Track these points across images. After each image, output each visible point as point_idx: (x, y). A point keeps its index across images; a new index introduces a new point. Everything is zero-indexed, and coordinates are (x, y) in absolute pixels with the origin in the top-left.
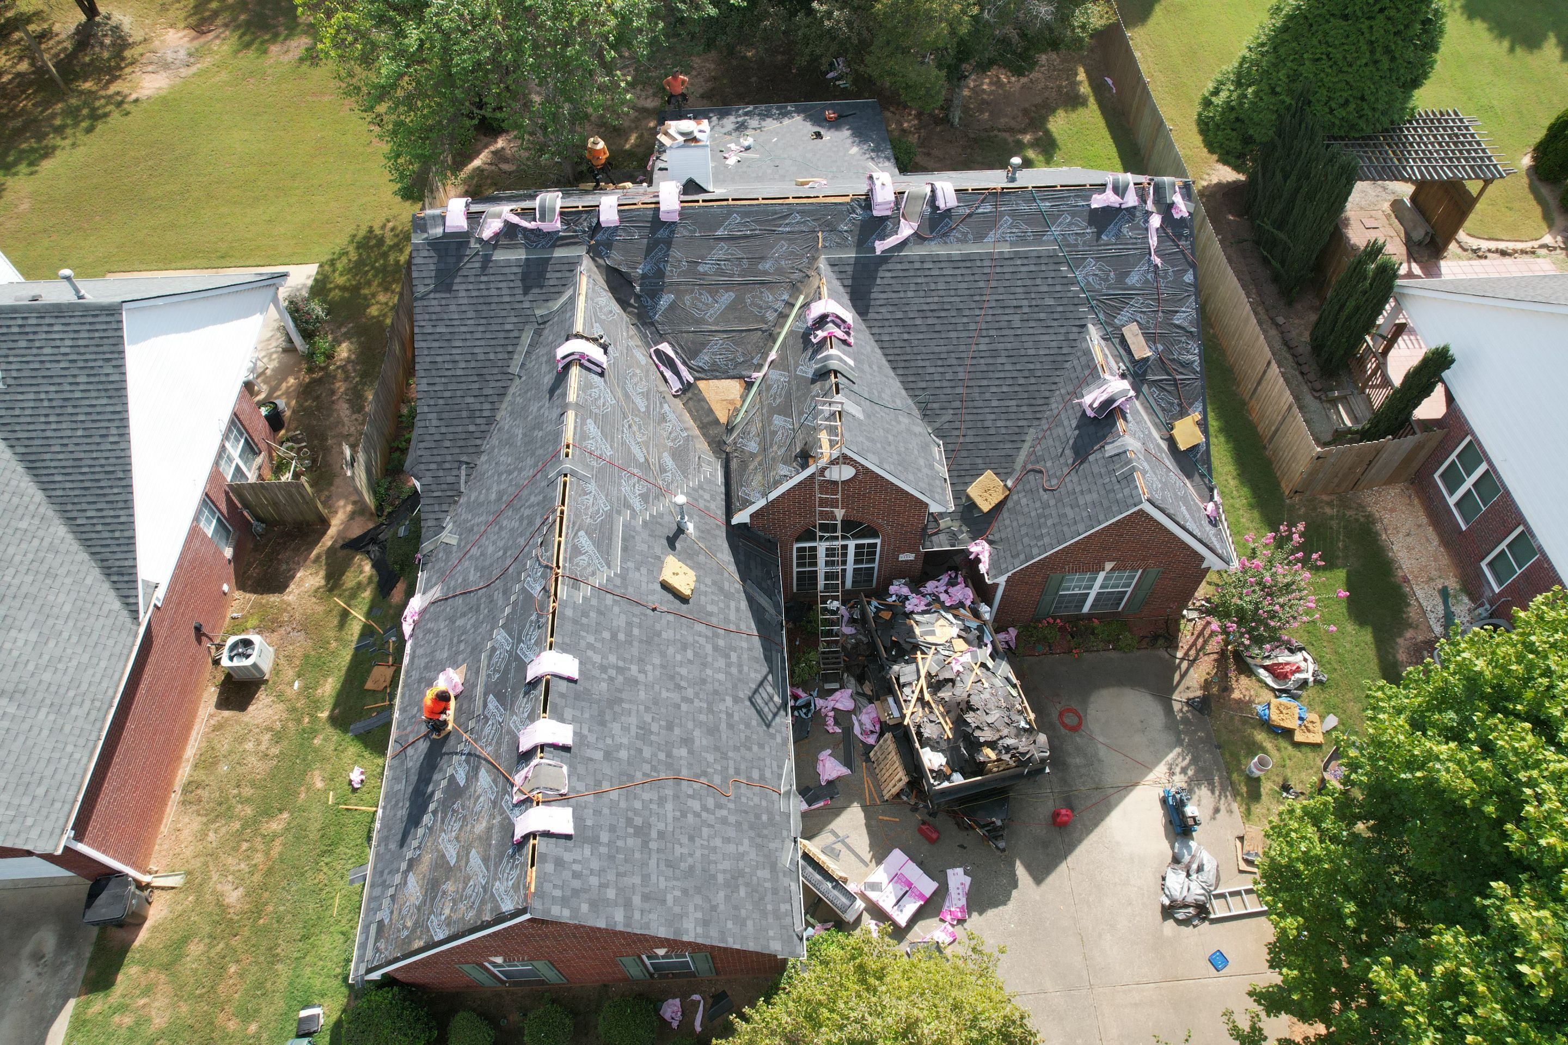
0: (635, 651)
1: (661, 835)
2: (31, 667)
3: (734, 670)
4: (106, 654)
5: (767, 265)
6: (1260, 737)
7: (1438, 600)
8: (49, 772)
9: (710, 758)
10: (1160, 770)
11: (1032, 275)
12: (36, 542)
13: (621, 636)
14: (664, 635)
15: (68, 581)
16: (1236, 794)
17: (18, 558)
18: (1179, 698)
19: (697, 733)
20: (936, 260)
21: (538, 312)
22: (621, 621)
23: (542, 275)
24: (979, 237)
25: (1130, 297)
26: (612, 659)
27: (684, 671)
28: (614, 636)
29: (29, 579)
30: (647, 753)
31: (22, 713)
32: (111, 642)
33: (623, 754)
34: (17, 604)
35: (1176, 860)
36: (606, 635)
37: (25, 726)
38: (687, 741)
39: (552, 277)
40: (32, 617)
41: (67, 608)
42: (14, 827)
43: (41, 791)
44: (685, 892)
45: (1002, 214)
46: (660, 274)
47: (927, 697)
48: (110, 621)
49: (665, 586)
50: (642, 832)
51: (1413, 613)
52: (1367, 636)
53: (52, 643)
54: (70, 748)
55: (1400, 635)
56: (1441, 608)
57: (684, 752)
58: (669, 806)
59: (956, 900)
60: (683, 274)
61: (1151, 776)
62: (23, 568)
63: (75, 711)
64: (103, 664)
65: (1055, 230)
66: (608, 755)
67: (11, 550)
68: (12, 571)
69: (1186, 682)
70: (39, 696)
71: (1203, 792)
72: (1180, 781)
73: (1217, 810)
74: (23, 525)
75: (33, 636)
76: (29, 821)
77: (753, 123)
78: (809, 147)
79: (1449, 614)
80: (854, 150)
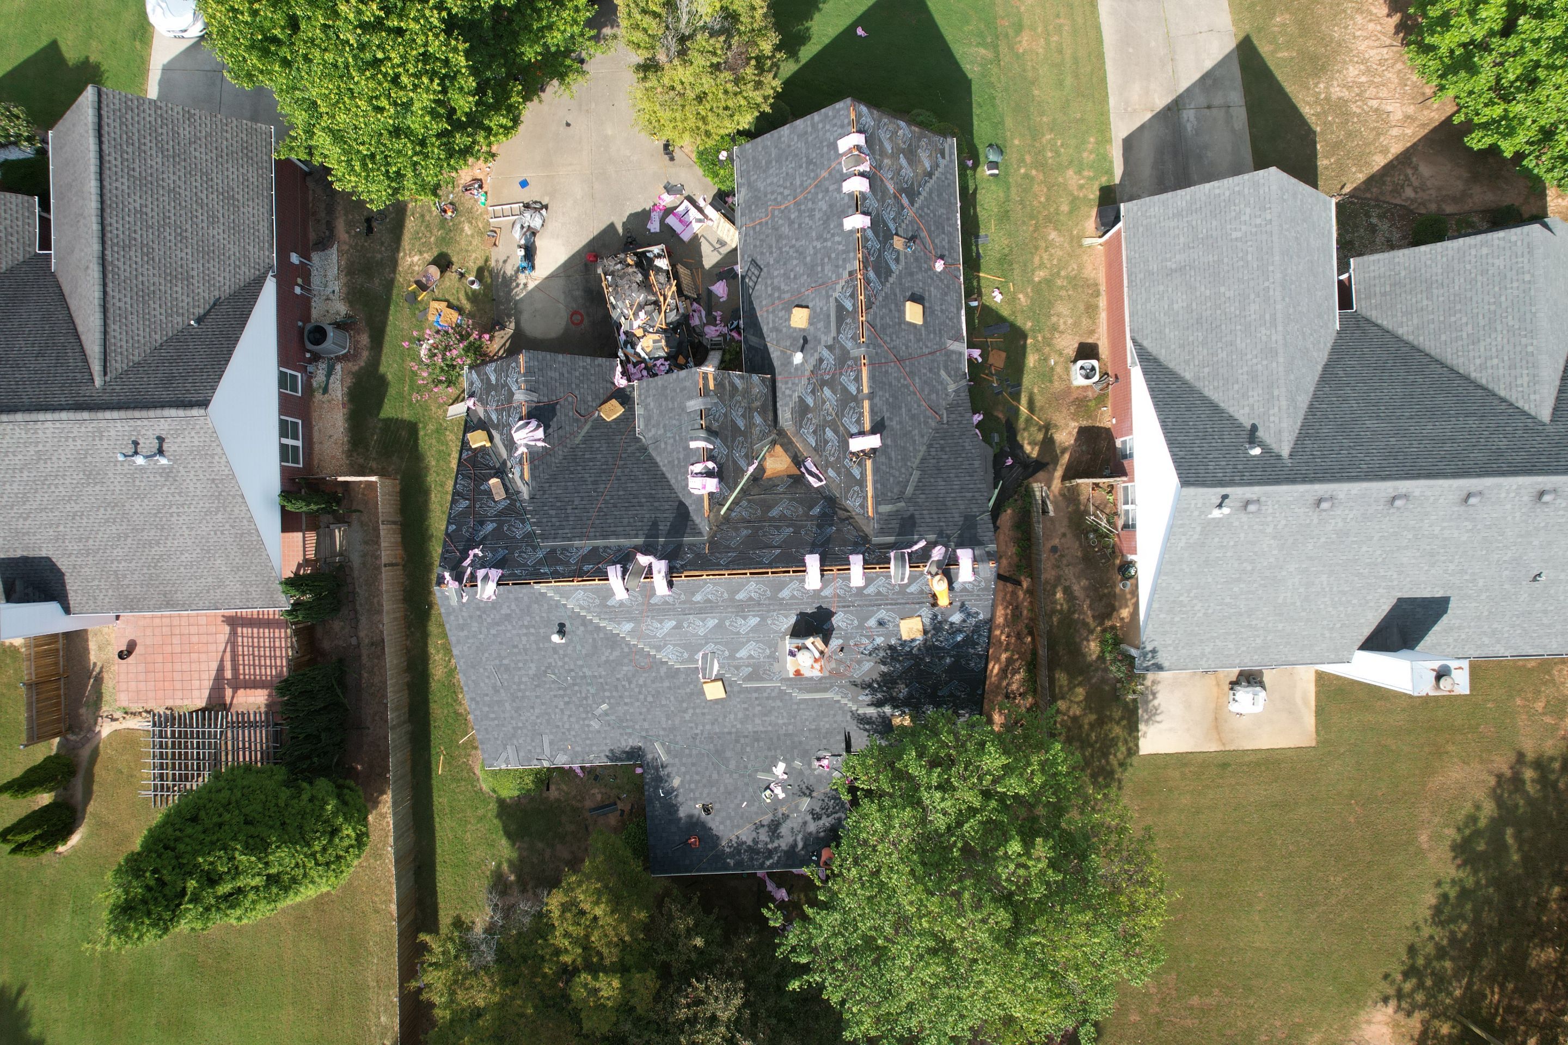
0: (819, 256)
1: (801, 167)
2: (1170, 290)
3: (769, 282)
5: (745, 532)
6: (467, 306)
7: (331, 386)
9: (780, 222)
10: (531, 286)
11: (561, 527)
12: (1196, 363)
13: (826, 260)
14: (806, 277)
15: (1173, 348)
16: (491, 272)
17: (1200, 349)
18: (510, 331)
19: (787, 231)
20: (627, 536)
21: (903, 504)
22: (827, 268)
23: (902, 526)
24: (595, 549)
25: (496, 516)
26: (829, 244)
27: (795, 262)
28: (829, 258)
30: (810, 205)
31: (1164, 264)
32: (1139, 320)
33: (820, 196)
34: (1191, 321)
35: (534, 234)
36: (833, 255)
37: (1159, 258)
38: (791, 223)
39: (895, 524)
40: (1180, 318)
42: (1144, 209)
44: (789, 146)
45: (576, 564)
46: (819, 526)
47: (662, 299)
48: (1144, 333)
49: (807, 307)
50: (810, 162)
51: (349, 381)
52: (382, 369)
53: (1166, 308)
54: (1136, 256)
55: (361, 368)
56: (331, 380)
57: (793, 216)
58: (798, 183)
59: (656, 216)
60: (802, 527)
61: (537, 282)
62: (1196, 343)
63: (1142, 275)
64: (1139, 307)
65: (540, 555)
66: (827, 190)
67: (1205, 352)
68: (1200, 340)
69: (503, 341)
70: (1160, 277)
71: (510, 271)
72: (522, 278)
73: (505, 262)
75: (1176, 306)
76: (1139, 214)
77: (764, 836)
78: (714, 790)
79: (329, 375)
80: (676, 782)
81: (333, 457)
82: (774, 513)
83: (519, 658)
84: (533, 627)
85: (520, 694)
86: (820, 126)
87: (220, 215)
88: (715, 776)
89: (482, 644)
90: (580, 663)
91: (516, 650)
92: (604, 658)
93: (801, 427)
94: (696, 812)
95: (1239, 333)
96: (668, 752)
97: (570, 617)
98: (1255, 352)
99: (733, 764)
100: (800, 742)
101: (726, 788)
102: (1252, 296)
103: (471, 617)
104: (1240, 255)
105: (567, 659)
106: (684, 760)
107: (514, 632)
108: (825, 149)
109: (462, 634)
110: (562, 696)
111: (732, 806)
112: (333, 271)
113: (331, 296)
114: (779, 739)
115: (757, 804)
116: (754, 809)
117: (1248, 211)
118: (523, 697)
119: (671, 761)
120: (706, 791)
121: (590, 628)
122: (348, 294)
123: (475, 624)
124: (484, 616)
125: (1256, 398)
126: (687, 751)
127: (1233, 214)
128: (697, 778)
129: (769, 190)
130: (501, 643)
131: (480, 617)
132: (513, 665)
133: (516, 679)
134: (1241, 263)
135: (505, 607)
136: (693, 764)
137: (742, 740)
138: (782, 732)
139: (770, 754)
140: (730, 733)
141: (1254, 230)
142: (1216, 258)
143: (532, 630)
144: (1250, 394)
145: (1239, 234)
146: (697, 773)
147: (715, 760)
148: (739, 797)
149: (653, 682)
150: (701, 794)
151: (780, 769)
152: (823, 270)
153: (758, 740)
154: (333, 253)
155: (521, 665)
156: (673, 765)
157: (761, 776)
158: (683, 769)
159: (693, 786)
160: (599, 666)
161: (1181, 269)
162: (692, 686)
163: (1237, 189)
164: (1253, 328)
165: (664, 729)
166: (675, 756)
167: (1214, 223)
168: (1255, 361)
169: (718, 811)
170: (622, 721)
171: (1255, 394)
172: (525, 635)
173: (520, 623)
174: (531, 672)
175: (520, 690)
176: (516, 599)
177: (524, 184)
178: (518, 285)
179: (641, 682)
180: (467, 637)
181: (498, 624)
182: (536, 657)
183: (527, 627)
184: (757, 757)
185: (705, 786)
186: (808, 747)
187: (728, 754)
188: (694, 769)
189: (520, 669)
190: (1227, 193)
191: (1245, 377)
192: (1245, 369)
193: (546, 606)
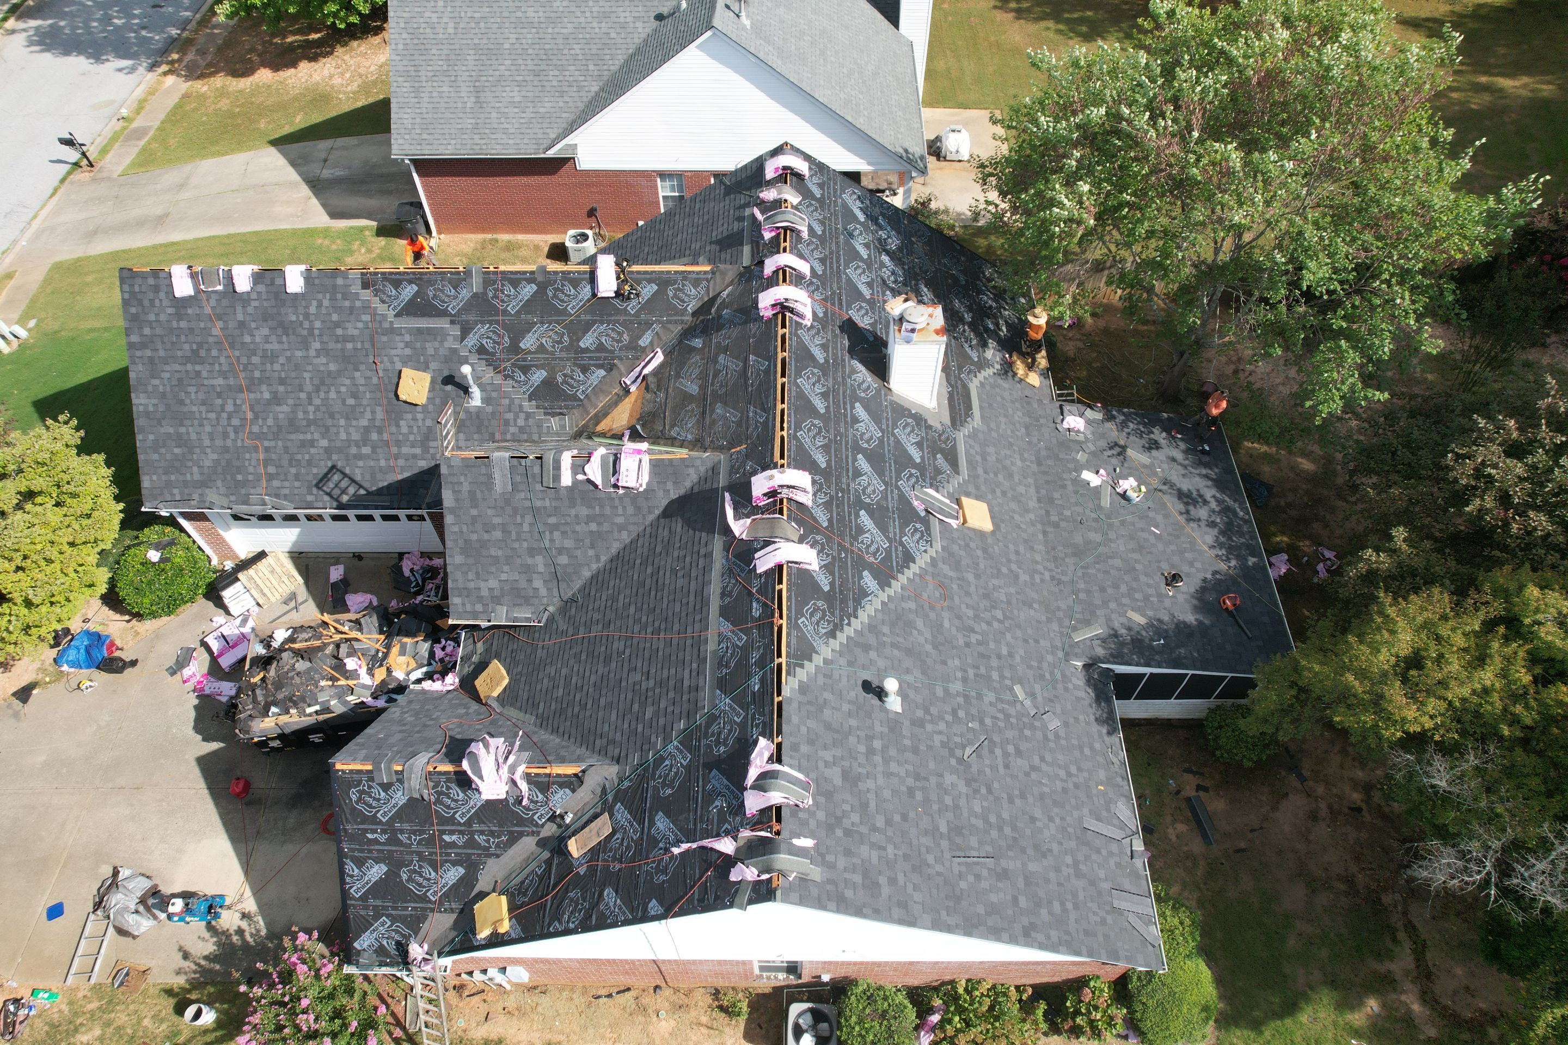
0: (332, 345)
1: (198, 374)
2: (498, 105)
3: (354, 450)
4: (518, 141)
8: (436, 136)
9: (270, 422)
10: (250, 905)
11: (678, 688)
12: (582, 78)
13: (339, 332)
14: (357, 374)
15: (561, 104)
16: (191, 984)
17: (567, 73)
19: (285, 408)
22: (352, 332)
23: (732, 244)
24: (725, 612)
25: (641, 822)
26: (318, 324)
28: (337, 325)
29: (555, 83)
31: (468, 110)
32: (526, 141)
33: (247, 339)
34: (536, 83)
36: (335, 317)
37: (460, 115)
38: (276, 399)
39: (728, 253)
40: (529, 94)
41: (542, 110)
42: (403, 131)
43: (425, 136)
44: (164, 395)
45: (746, 631)
48: (541, 136)
49: (400, 372)
50: (195, 357)
53: (516, 110)
54: (453, 142)
57: (267, 395)
58: (220, 381)
61: (248, 893)
62: (561, 78)
63: (476, 137)
64: (511, 142)
66: (242, 325)
67: (572, 68)
68: (557, 73)
70: (482, 116)
71: (209, 947)
72: (229, 920)
73: (186, 957)
74: (591, 67)
75: (517, 99)
76: (407, 137)
77: (1202, 513)
78: (1138, 567)
83: (934, 797)
84: (870, 738)
85: (1007, 830)
86: (147, 331)
89: (906, 857)
90: (939, 692)
91: (919, 796)
92: (929, 648)
93: (575, 398)
94: (1181, 598)
95: (556, 30)
96: (1087, 623)
97: (850, 664)
98: (579, 14)
99: (1096, 537)
100: (1047, 448)
102: (519, 14)
103: (848, 853)
104: (473, 25)
105: (934, 711)
106: (1098, 602)
107: (881, 780)
108: (183, 324)
109: (886, 891)
110: (1006, 754)
111: (1161, 547)
114: (1045, 473)
115: (1151, 514)
116: (1159, 518)
117: (427, 14)
118: (1014, 828)
119: (1102, 620)
120: (1143, 578)
121: (872, 640)
123: (864, 850)
124: (846, 823)
125: (627, 14)
126: (1082, 596)
127: (428, 30)
128: (1123, 588)
129: (219, 442)
130: (905, 817)
131: (848, 833)
132: (950, 815)
133: (979, 823)
134: (482, 25)
135: (828, 772)
136: (1103, 590)
137: (1054, 518)
138: (1034, 467)
139: (1070, 488)
140: (1045, 533)
141: (449, 9)
142: (472, 52)
143: (877, 744)
144: (622, 20)
145: (451, 25)
146: (1116, 587)
147: (1090, 559)
148: (1144, 535)
149: (968, 594)
150: (1149, 586)
151: (1093, 479)
152: (352, 339)
153: (1051, 500)
155: (948, 800)
156: (1108, 620)
157: (1106, 502)
158: (1113, 605)
159: (1138, 596)
160: (944, 663)
161: (478, 91)
162: (972, 545)
163: (402, 25)
164: (553, 15)
165: (1049, 620)
166: (1093, 613)
167: (434, 52)
168: (588, 14)
169: (1173, 566)
170: (1042, 677)
171: (623, 15)
172: (886, 761)
173: (862, 759)
174: (962, 788)
175: (1000, 829)
176: (811, 742)
177: (56, 912)
179: (970, 613)
180: (892, 881)
181: (864, 806)
182: (932, 765)
183: (871, 752)
184: (1077, 504)
185: (1136, 579)
186: (1054, 441)
187: (1078, 539)
188: (1110, 591)
189: (956, 807)
190: (405, 36)
191: (603, 25)
192: (595, 25)
193: (827, 695)
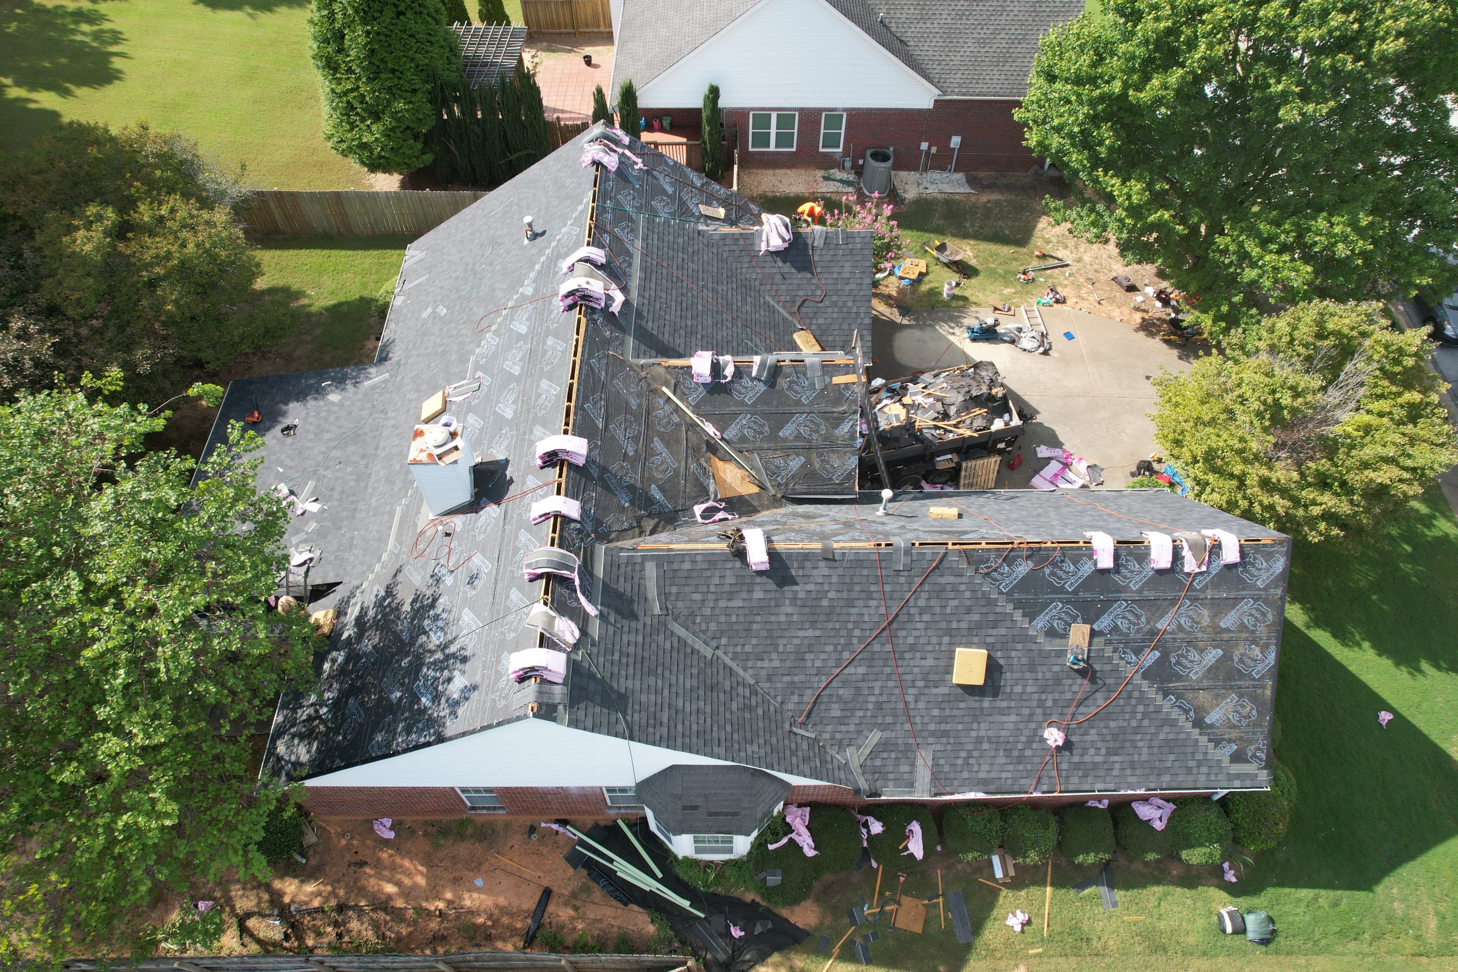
5: (633, 402)
7: (830, 183)
10: (952, 339)
11: (661, 240)
13: (1034, 527)
16: (964, 307)
20: (643, 288)
21: (657, 610)
24: (629, 254)
25: (681, 198)
26: (1059, 527)
27: (1024, 514)
30: (1113, 520)
35: (1013, 342)
47: (954, 422)
50: (1175, 520)
59: (1057, 452)
61: (958, 344)
65: (629, 209)
71: (964, 320)
72: (958, 331)
79: (842, 181)
80: (334, 397)
81: (760, 183)
82: (657, 444)
83: (516, 216)
85: (477, 235)
87: (987, 49)
88: (327, 436)
89: (538, 181)
90: (498, 267)
92: (498, 286)
94: (289, 419)
96: (373, 388)
97: (551, 235)
99: (336, 454)
100: (339, 528)
101: (308, 448)
106: (358, 404)
107: (544, 199)
110: (466, 270)
111: (283, 457)
112: (948, 189)
113: (921, 187)
114: (353, 503)
118: (474, 239)
119: (361, 391)
120: (313, 428)
121: (535, 258)
122: (926, 200)
123: (559, 167)
126: (368, 406)
128: (333, 418)
129: (1122, 504)
130: (534, 195)
133: (494, 225)
137: (363, 462)
138: (361, 506)
139: (335, 493)
140: (377, 448)
143: (543, 213)
146: (338, 418)
147: (348, 435)
148: (292, 464)
149: (460, 343)
150: (311, 423)
151: (311, 506)
153: (358, 479)
154: (967, 189)
155: (508, 221)
156: (356, 394)
157: (311, 484)
158: (347, 403)
159: (324, 414)
160: (491, 286)
162: (443, 381)
165: (402, 378)
166: (365, 395)
169: (283, 441)
170: (424, 335)
172: (540, 210)
173: (553, 200)
174: (498, 233)
177: (1069, 336)
178: (953, 328)
179: (463, 332)
181: (555, 183)
182: (513, 229)
183: (547, 207)
184: (335, 479)
185: (319, 426)
187: (351, 449)
188: (345, 414)
193: (567, 210)
